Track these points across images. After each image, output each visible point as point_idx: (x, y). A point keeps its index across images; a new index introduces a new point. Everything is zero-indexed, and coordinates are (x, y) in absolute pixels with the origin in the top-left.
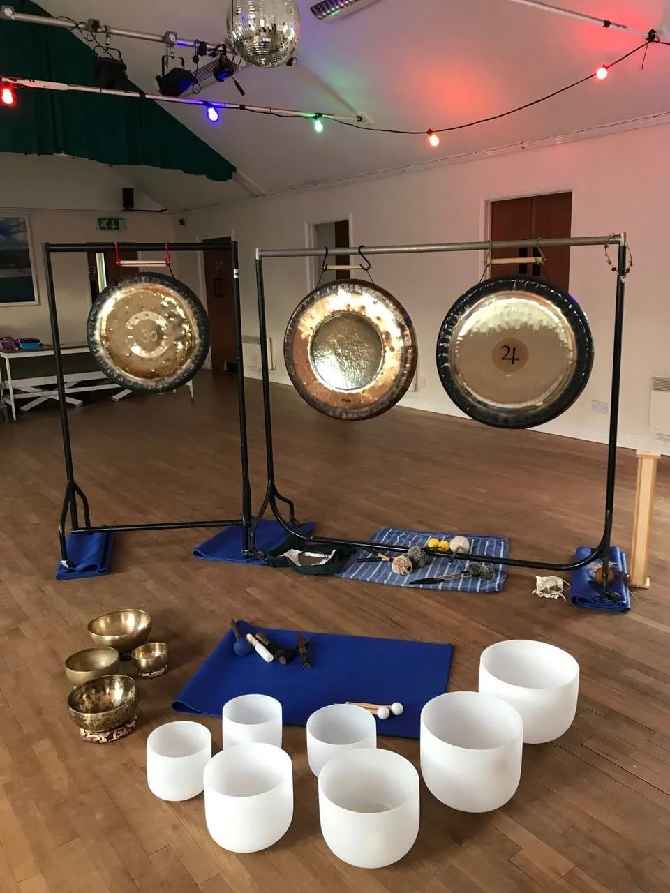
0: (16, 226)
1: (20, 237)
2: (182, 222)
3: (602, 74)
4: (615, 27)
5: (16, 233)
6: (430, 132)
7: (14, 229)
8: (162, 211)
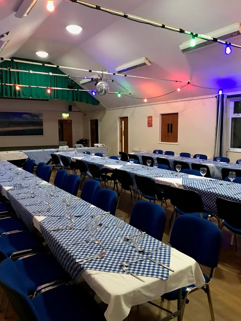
0: (40, 115)
1: (41, 118)
2: (85, 115)
3: (179, 90)
4: (179, 82)
5: (40, 117)
6: (144, 99)
7: (39, 116)
8: (79, 111)
